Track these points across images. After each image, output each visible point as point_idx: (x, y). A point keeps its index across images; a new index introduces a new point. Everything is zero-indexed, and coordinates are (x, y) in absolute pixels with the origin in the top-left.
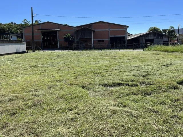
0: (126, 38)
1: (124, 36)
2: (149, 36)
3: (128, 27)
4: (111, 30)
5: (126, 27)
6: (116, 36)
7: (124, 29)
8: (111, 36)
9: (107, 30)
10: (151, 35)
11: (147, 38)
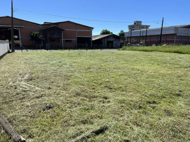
0: (92, 39)
1: (89, 37)
2: (110, 37)
3: (93, 28)
4: (78, 30)
5: (91, 29)
6: (83, 37)
7: (90, 31)
8: (78, 36)
9: (75, 30)
10: (111, 37)
11: (109, 40)
